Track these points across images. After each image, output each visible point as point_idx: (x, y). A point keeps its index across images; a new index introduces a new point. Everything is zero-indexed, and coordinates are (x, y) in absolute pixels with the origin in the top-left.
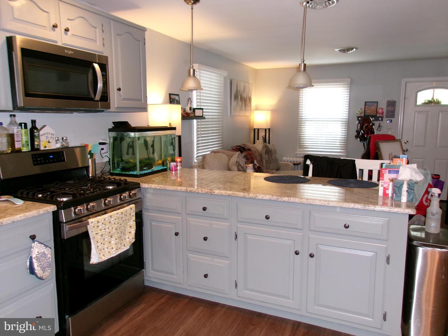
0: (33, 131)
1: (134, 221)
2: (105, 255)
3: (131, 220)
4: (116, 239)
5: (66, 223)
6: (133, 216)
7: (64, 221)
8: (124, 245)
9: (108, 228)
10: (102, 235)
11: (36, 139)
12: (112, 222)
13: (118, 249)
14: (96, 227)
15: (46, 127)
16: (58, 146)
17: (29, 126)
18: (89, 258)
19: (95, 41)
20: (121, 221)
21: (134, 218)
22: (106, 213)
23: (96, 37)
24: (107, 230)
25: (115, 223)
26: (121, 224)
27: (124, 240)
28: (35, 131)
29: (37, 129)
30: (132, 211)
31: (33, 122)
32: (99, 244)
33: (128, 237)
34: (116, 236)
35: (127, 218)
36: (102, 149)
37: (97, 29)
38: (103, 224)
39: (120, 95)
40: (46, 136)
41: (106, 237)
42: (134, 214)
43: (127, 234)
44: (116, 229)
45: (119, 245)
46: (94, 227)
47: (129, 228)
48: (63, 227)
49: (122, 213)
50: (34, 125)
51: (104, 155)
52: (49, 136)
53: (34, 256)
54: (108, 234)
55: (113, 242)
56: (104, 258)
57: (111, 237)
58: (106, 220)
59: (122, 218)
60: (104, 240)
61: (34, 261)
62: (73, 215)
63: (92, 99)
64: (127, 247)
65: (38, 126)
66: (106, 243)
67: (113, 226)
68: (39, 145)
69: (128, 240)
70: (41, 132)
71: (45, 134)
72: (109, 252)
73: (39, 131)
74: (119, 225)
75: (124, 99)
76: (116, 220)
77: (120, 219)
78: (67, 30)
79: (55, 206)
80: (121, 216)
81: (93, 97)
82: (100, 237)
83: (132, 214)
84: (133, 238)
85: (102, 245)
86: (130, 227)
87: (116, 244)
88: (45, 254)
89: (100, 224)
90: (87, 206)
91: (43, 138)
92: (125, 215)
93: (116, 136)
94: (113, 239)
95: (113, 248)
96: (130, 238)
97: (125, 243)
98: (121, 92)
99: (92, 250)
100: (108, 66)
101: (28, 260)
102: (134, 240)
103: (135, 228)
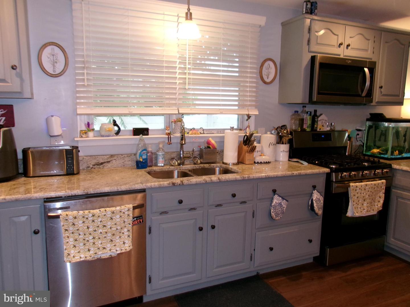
0: (315, 117)
1: (383, 193)
2: (358, 213)
3: (381, 192)
4: (368, 203)
5: (335, 182)
6: (383, 189)
7: (334, 181)
8: (373, 210)
9: (363, 193)
10: (358, 197)
11: (316, 123)
12: (367, 190)
13: (368, 211)
14: (354, 190)
15: (322, 115)
16: (328, 129)
17: (313, 114)
18: (346, 212)
19: (366, 50)
20: (373, 191)
21: (384, 191)
22: (362, 182)
23: (368, 48)
24: (362, 194)
25: (368, 191)
26: (373, 193)
27: (373, 206)
28: (316, 118)
29: (317, 116)
30: (383, 185)
31: (315, 111)
32: (355, 203)
33: (377, 204)
34: (368, 201)
35: (379, 190)
36: (358, 134)
37: (370, 41)
38: (360, 189)
39: (381, 92)
40: (321, 121)
41: (360, 199)
42: (384, 187)
43: (376, 201)
44: (369, 196)
45: (369, 209)
46: (353, 190)
47: (378, 198)
48: (333, 185)
49: (375, 185)
50: (315, 113)
51: (358, 140)
52: (324, 121)
53: (314, 199)
54: (362, 197)
55: (365, 205)
56: (357, 215)
57: (364, 200)
58: (363, 187)
59: (374, 188)
60: (359, 201)
61: (314, 202)
62: (339, 178)
63: (360, 96)
64: (375, 213)
65: (318, 114)
66: (360, 204)
67: (367, 193)
68: (317, 127)
69: (376, 206)
70: (319, 119)
71: (321, 120)
72: (361, 212)
73: (318, 117)
74: (371, 193)
75: (384, 95)
76: (370, 189)
77: (373, 189)
78: (348, 46)
79: (329, 169)
80: (374, 187)
81: (360, 93)
82: (356, 198)
83: (382, 188)
84: (381, 206)
85: (357, 205)
86: (380, 197)
87: (367, 207)
88: (320, 200)
89: (357, 189)
90: (341, 175)
91: (320, 123)
92: (377, 187)
93: (371, 125)
94: (366, 202)
95: (364, 209)
96: (378, 206)
97: (374, 208)
98: (382, 90)
99: (349, 206)
100: (375, 70)
101: (310, 201)
102: (381, 209)
103: (384, 199)
